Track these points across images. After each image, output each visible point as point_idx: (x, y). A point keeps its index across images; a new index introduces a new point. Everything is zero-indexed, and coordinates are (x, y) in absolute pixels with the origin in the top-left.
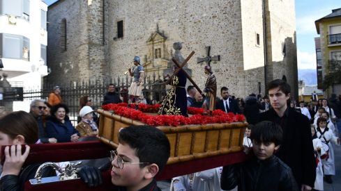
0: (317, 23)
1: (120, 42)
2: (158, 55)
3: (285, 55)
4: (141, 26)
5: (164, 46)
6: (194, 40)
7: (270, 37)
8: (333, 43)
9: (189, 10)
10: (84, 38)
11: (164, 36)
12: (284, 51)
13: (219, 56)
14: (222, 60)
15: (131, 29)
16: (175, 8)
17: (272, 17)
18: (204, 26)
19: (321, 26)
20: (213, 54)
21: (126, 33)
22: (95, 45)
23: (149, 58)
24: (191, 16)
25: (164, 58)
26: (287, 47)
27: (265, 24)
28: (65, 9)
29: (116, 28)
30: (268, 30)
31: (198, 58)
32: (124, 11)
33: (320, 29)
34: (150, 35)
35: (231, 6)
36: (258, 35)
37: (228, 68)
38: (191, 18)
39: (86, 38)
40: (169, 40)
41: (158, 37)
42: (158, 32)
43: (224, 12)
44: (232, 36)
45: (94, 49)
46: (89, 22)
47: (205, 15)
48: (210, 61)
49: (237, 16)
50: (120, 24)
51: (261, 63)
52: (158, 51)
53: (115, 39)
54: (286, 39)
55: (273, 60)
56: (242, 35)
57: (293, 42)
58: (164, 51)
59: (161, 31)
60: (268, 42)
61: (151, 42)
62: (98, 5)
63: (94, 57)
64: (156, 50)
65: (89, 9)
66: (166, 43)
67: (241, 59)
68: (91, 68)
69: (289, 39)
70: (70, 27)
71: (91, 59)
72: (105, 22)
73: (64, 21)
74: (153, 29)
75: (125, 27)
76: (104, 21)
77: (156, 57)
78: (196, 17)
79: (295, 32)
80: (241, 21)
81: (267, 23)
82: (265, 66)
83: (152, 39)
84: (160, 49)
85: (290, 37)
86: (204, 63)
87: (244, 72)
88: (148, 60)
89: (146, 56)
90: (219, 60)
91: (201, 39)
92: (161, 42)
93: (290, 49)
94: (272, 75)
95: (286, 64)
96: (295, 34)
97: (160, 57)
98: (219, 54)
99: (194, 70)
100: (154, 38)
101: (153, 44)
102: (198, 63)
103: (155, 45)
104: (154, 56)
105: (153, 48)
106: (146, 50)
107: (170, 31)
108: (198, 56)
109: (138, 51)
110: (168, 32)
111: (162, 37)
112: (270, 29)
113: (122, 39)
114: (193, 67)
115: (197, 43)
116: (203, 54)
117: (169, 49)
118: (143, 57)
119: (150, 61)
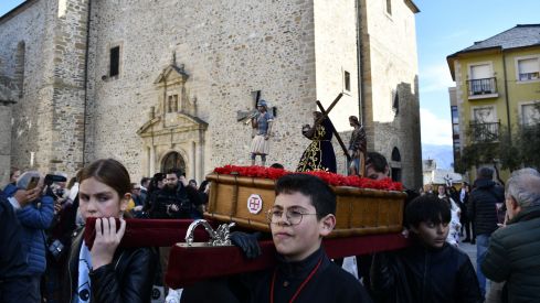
0: (451, 59)
1: (113, 84)
2: (173, 106)
3: (397, 112)
4: (148, 56)
5: (183, 90)
6: (232, 79)
7: (370, 79)
8: (476, 94)
9: (227, 26)
10: (48, 74)
11: (183, 74)
12: (396, 105)
13: (275, 109)
14: (279, 116)
15: (132, 61)
16: (203, 24)
17: (373, 44)
18: (250, 54)
19: (457, 66)
21: (123, 68)
22: (68, 87)
23: (158, 112)
24: (230, 37)
25: (182, 112)
26: (401, 100)
27: (362, 57)
28: (24, 25)
29: (108, 59)
30: (366, 67)
31: (239, 112)
32: (122, 31)
33: (456, 71)
34: (161, 72)
35: (298, 19)
36: (347, 74)
37: (290, 130)
38: (230, 41)
39: (51, 74)
40: (192, 80)
41: (174, 76)
42: (174, 66)
43: (285, 29)
44: (298, 72)
45: (64, 95)
46: (58, 47)
47: (253, 35)
49: (308, 36)
50: (115, 53)
52: (174, 100)
53: (104, 78)
54: (399, 86)
55: (375, 119)
56: (315, 71)
57: (413, 92)
58: (183, 99)
59: (179, 66)
60: (366, 87)
61: (163, 84)
62: (78, 17)
63: (64, 109)
64: (171, 97)
65: (59, 23)
66: (187, 85)
68: (58, 127)
69: (404, 87)
70: (30, 56)
71: (58, 111)
72: (90, 49)
73: (22, 45)
74: (166, 61)
75: (123, 57)
76: (88, 47)
77: (170, 111)
78: (239, 38)
79: (416, 77)
80: (313, 44)
81: (365, 54)
83: (163, 79)
84: (176, 96)
85: (406, 82)
88: (156, 115)
89: (153, 108)
91: (245, 77)
92: (178, 83)
93: (407, 103)
94: (373, 145)
95: (399, 127)
96: (416, 80)
97: (176, 109)
98: (275, 104)
99: (231, 134)
100: (167, 76)
101: (166, 86)
102: (239, 120)
103: (169, 88)
104: (167, 107)
105: (165, 94)
106: (154, 98)
107: (193, 64)
108: (237, 108)
109: (141, 99)
110: (191, 66)
111: (180, 75)
112: (369, 65)
113: (117, 78)
114: (230, 128)
115: (238, 85)
116: (247, 104)
117: (191, 96)
118: (149, 110)
119: (160, 118)
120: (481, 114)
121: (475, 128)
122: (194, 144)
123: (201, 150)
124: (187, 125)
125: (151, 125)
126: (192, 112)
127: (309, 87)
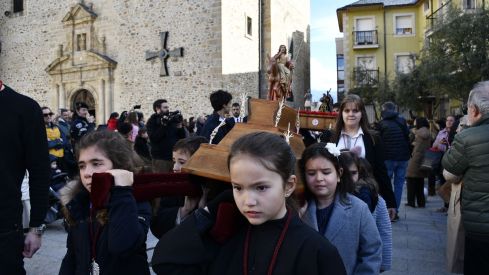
0: (341, 12)
1: (17, 21)
2: (82, 44)
5: (92, 29)
6: (141, 19)
7: (269, 25)
8: (360, 44)
11: (92, 12)
12: (291, 51)
13: (182, 49)
14: (186, 56)
19: (345, 18)
20: (172, 45)
21: (27, 4)
23: (66, 50)
25: (91, 51)
26: (295, 46)
27: (263, 4)
30: (266, 13)
31: (147, 52)
33: (344, 23)
34: (69, 10)
36: (249, 19)
37: (196, 69)
40: (100, 19)
41: (82, 14)
42: (82, 5)
44: (205, 15)
48: (168, 56)
51: (252, 66)
52: (82, 38)
53: (7, 13)
54: (294, 33)
56: (220, 15)
57: (305, 40)
58: (92, 38)
59: (87, 4)
60: (266, 33)
61: (70, 22)
64: (79, 36)
66: (96, 24)
67: (218, 55)
69: (298, 35)
77: (79, 49)
79: (309, 26)
81: (266, 2)
82: (260, 72)
83: (71, 17)
84: (85, 35)
85: (300, 30)
86: (158, 60)
87: (223, 77)
88: (65, 53)
89: (62, 46)
90: (182, 55)
91: (153, 18)
92: (86, 22)
93: (300, 49)
96: (308, 29)
97: (85, 48)
98: (183, 45)
99: (140, 72)
100: (75, 14)
101: (74, 25)
102: (147, 60)
103: (77, 27)
104: (76, 46)
105: (73, 33)
106: (63, 36)
107: (102, 4)
108: (147, 48)
109: (48, 37)
110: (100, 6)
111: (88, 14)
112: (269, 12)
113: (22, 15)
114: (138, 67)
115: (147, 26)
116: (155, 44)
117: (100, 35)
118: (57, 48)
119: (68, 56)
120: (364, 62)
121: (359, 74)
122: (104, 82)
123: (111, 87)
124: (96, 63)
125: (60, 63)
126: (101, 51)
127: (215, 29)
